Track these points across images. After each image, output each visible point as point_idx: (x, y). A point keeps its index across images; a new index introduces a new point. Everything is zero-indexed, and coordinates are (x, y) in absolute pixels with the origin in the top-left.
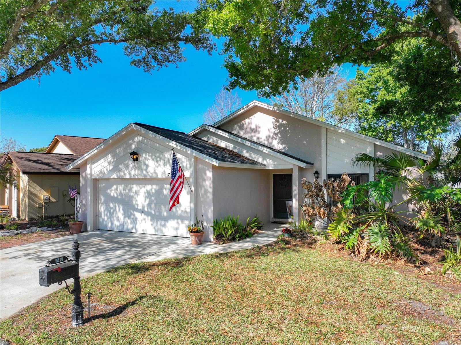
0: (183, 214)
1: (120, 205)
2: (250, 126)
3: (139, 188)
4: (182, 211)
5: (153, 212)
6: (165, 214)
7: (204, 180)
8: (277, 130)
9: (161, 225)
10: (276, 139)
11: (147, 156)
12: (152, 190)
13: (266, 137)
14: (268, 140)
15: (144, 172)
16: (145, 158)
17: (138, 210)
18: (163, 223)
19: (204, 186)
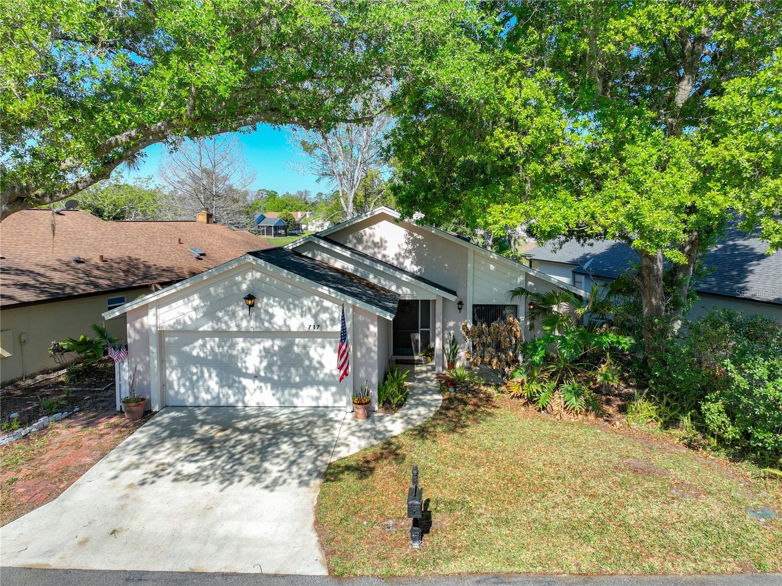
0: (327, 379)
1: (212, 370)
2: (372, 239)
3: (248, 345)
4: (326, 374)
5: (276, 378)
6: (297, 379)
7: (367, 336)
8: (410, 246)
9: (290, 395)
10: (408, 257)
11: (271, 301)
12: (273, 346)
13: (396, 255)
14: (398, 259)
15: (266, 324)
16: (267, 304)
17: (247, 376)
18: (294, 391)
19: (365, 344)
